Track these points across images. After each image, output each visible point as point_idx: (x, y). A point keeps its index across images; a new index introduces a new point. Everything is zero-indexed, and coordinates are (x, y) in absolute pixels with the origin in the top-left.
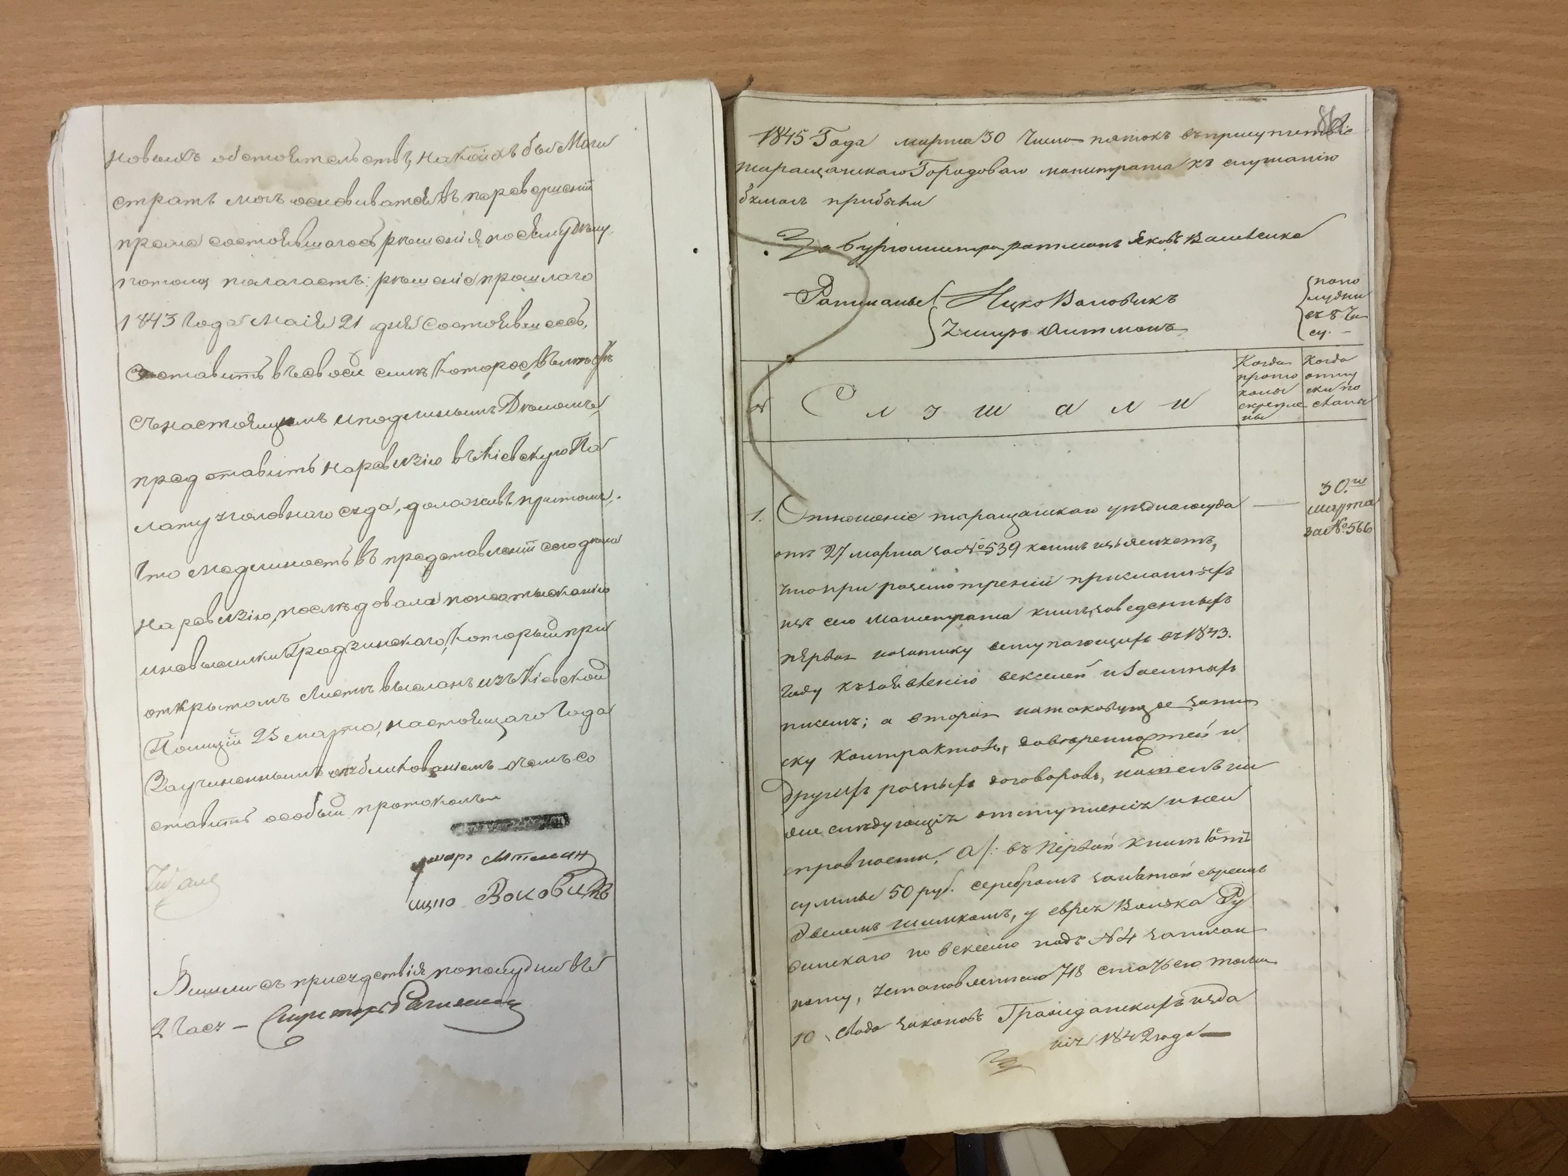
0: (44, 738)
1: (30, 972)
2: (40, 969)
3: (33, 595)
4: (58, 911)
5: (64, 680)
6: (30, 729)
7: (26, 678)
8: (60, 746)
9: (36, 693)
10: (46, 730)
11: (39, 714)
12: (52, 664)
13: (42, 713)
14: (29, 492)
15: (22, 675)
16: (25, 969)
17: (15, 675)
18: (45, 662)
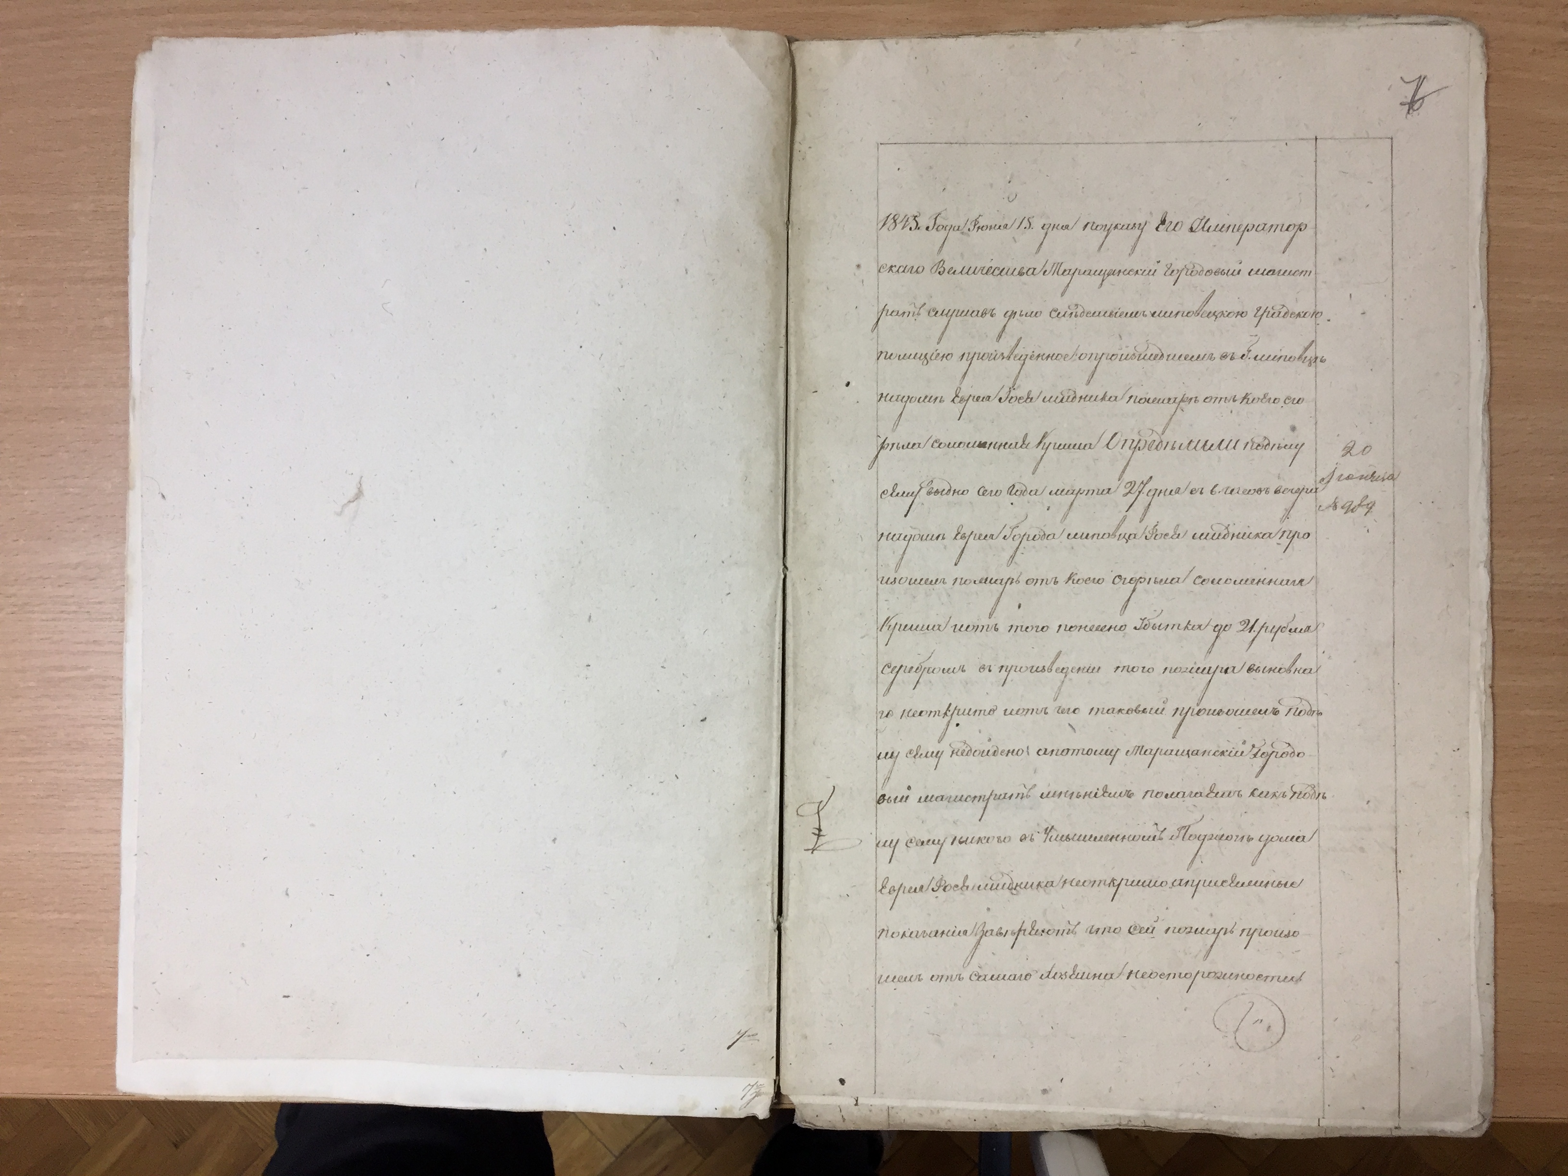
0: (90, 678)
1: (65, 916)
2: (75, 913)
3: (84, 532)
4: (96, 855)
5: (111, 620)
6: (77, 668)
7: (71, 616)
8: (104, 687)
9: (84, 632)
10: (91, 670)
11: (85, 653)
12: (100, 603)
13: (88, 652)
14: (83, 426)
15: (69, 613)
16: (60, 912)
17: (62, 612)
18: (93, 600)
